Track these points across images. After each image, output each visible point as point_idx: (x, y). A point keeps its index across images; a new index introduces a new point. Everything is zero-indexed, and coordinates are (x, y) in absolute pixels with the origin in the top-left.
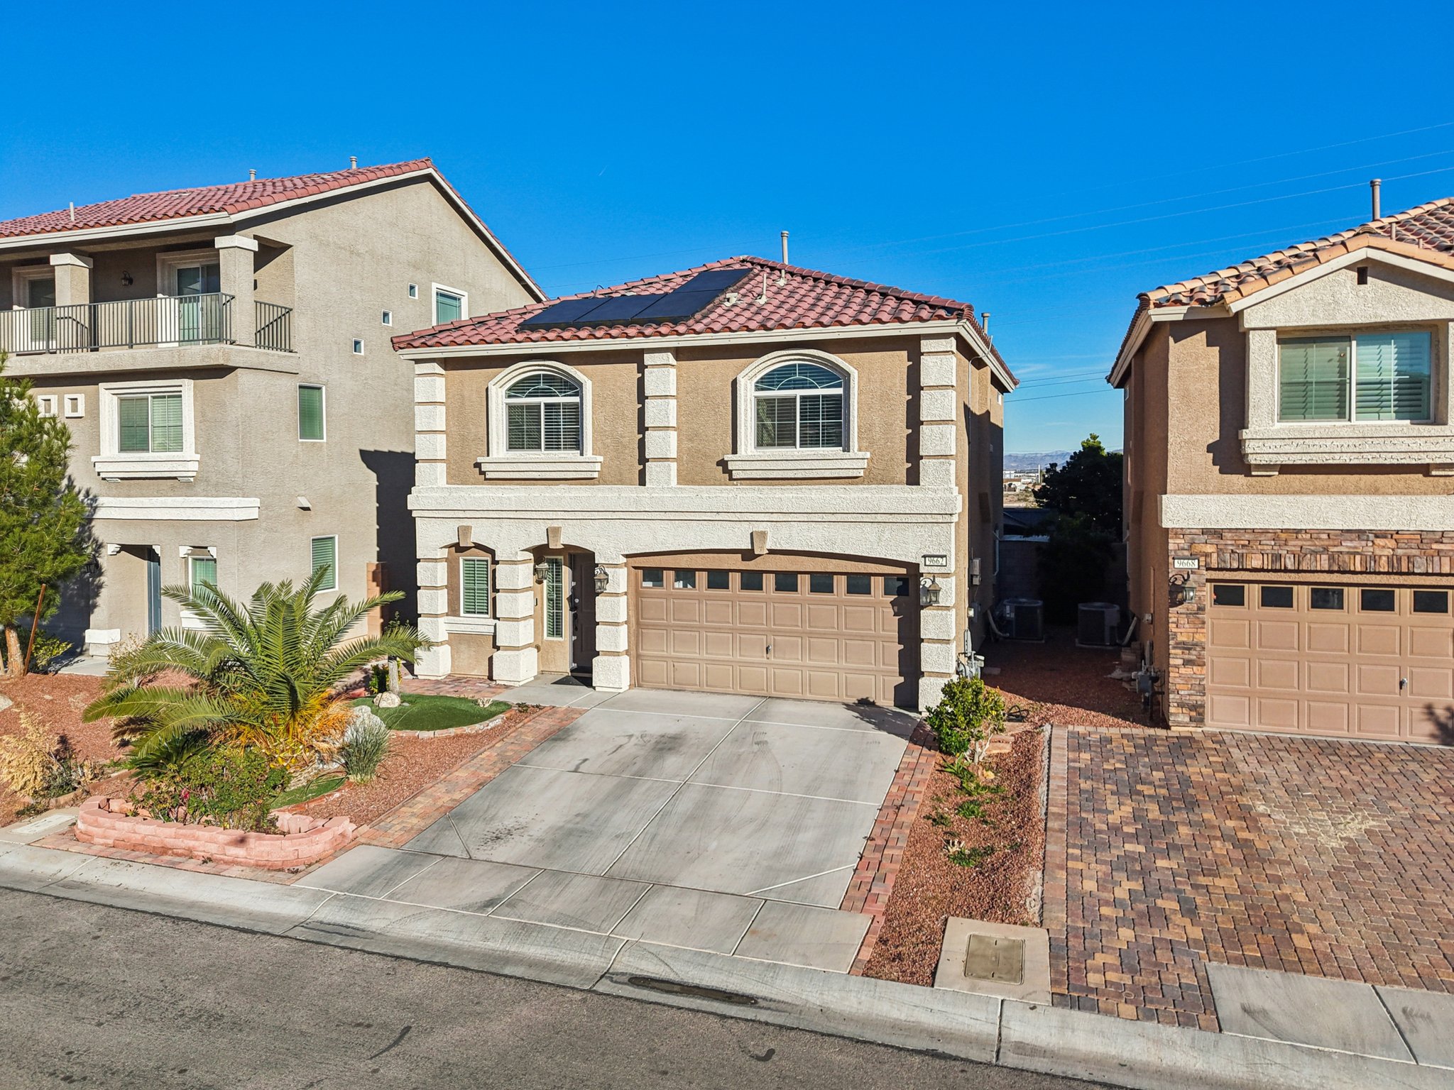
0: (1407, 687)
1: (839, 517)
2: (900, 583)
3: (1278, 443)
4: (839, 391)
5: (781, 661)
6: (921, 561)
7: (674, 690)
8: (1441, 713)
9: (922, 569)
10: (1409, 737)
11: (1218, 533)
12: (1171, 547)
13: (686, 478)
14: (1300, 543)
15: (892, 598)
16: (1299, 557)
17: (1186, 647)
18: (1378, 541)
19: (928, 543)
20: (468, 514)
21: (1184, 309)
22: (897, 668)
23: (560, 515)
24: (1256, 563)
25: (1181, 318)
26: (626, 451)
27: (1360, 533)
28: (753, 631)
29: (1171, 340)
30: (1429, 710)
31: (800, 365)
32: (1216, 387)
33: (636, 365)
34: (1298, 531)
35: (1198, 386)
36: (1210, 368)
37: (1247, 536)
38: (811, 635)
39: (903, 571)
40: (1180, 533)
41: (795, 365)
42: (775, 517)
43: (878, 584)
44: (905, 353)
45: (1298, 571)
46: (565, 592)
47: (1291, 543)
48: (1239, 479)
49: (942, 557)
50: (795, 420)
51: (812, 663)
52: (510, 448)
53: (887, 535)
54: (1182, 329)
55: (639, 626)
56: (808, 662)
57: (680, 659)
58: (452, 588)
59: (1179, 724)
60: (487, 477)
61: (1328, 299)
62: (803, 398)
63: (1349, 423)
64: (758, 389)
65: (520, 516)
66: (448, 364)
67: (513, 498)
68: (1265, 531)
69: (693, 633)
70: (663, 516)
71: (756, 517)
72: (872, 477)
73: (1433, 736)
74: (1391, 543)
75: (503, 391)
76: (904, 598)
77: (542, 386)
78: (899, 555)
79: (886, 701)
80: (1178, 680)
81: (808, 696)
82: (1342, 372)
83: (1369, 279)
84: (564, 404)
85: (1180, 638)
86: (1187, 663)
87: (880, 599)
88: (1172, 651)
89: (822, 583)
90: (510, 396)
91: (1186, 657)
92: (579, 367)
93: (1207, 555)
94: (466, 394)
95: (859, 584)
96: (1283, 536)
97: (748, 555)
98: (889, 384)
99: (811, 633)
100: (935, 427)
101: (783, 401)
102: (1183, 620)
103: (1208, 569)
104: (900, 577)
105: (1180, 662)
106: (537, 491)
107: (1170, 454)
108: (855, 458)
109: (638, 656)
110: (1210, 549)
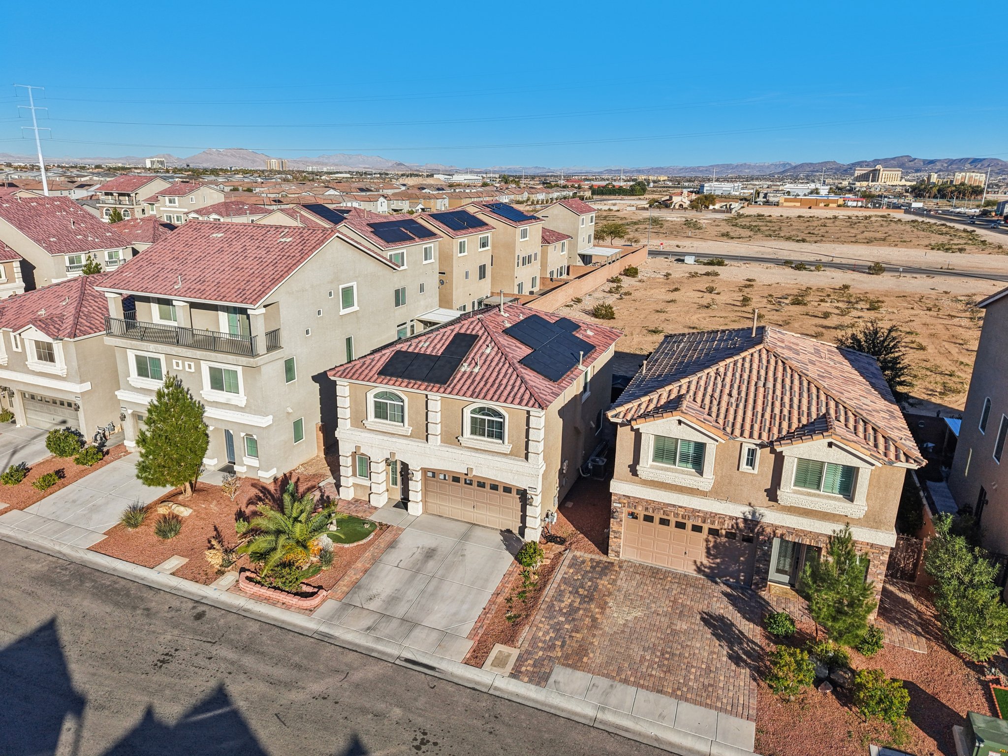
0: (687, 554)
1: (499, 469)
2: (521, 494)
4: (501, 420)
5: (479, 512)
6: (528, 488)
7: (440, 515)
8: (699, 564)
9: (528, 492)
10: (688, 571)
11: (629, 497)
12: (613, 498)
13: (443, 443)
14: (654, 505)
15: (518, 497)
16: (654, 509)
19: (530, 483)
20: (360, 442)
23: (395, 450)
24: (640, 508)
26: (421, 428)
27: (674, 506)
28: (468, 499)
30: (695, 562)
31: (487, 407)
34: (655, 500)
36: (630, 439)
37: (638, 500)
39: (521, 491)
40: (616, 495)
42: (476, 464)
43: (513, 492)
49: (535, 488)
50: (485, 427)
52: (375, 417)
53: (516, 478)
56: (488, 513)
57: (441, 505)
58: (354, 466)
59: (612, 557)
60: (367, 428)
61: (668, 427)
62: (489, 420)
63: (675, 467)
64: (471, 413)
65: (380, 447)
66: (350, 383)
67: (378, 439)
68: (643, 499)
69: (446, 497)
70: (434, 456)
71: (469, 463)
72: (512, 455)
73: (695, 570)
74: (684, 510)
75: (372, 396)
76: (522, 499)
77: (388, 396)
78: (520, 486)
79: (516, 531)
80: (612, 543)
81: (488, 525)
83: (682, 425)
84: (397, 405)
85: (614, 529)
87: (515, 497)
88: (611, 533)
89: (494, 488)
90: (375, 397)
91: (616, 535)
93: (624, 503)
94: (358, 393)
95: (507, 490)
96: (648, 502)
97: (467, 475)
98: (519, 421)
99: (490, 503)
100: (533, 443)
101: (481, 419)
102: (615, 523)
103: (625, 507)
105: (613, 537)
106: (386, 438)
107: (615, 467)
108: (506, 447)
109: (426, 501)
110: (625, 501)
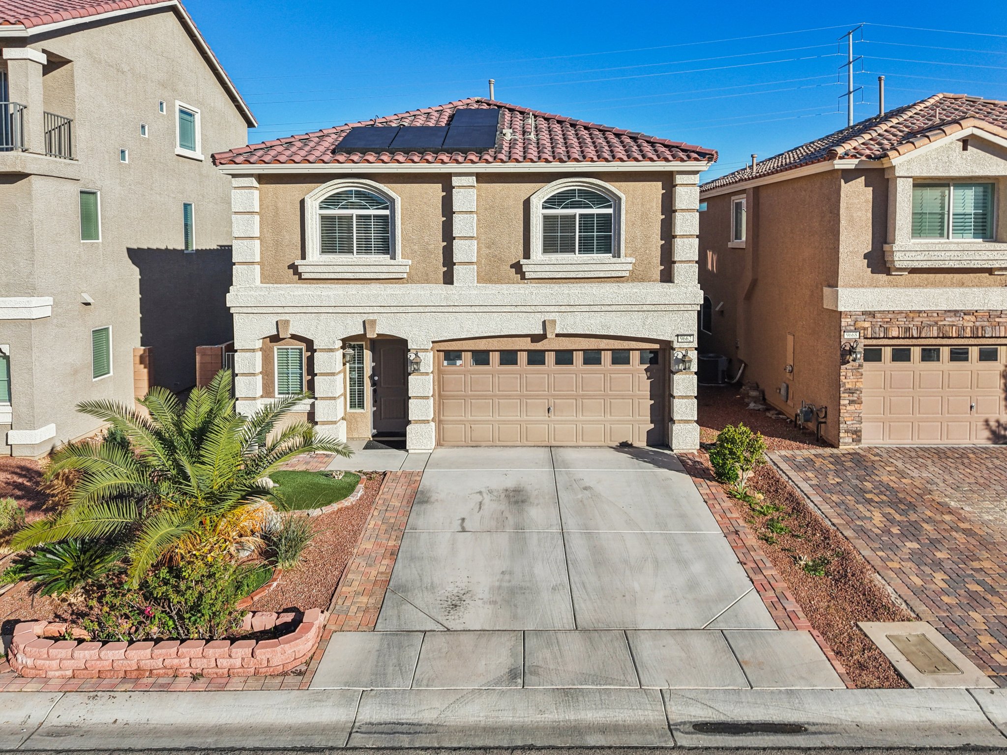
0: (974, 410)
1: (614, 308)
2: (652, 355)
3: (914, 254)
4: (610, 211)
5: (559, 418)
6: (675, 339)
7: (472, 447)
8: (993, 424)
9: (676, 345)
10: (975, 441)
11: (872, 314)
12: (843, 324)
13: (485, 278)
14: (921, 319)
15: (646, 366)
16: (920, 329)
17: (851, 392)
18: (966, 317)
19: (680, 325)
20: (287, 310)
21: (856, 161)
22: (649, 418)
23: (376, 310)
24: (895, 333)
25: (853, 167)
26: (433, 256)
27: (956, 312)
28: (537, 397)
29: (842, 181)
30: (987, 422)
31: (579, 190)
32: (870, 215)
33: (441, 185)
34: (920, 312)
35: (859, 214)
36: (867, 201)
37: (890, 316)
38: (583, 397)
39: (657, 346)
40: (850, 314)
41: (575, 190)
42: (563, 309)
43: (635, 357)
44: (660, 184)
45: (920, 338)
46: (367, 371)
47: (916, 319)
48: (883, 277)
49: (690, 335)
50: (575, 232)
51: (584, 418)
52: (322, 252)
53: (649, 321)
54: (849, 175)
55: (441, 397)
56: (581, 418)
57: (476, 422)
58: (267, 373)
59: (845, 444)
60: (303, 277)
61: (945, 159)
62: (581, 215)
63: (947, 240)
64: (544, 208)
65: (340, 311)
66: (262, 179)
67: (332, 297)
68: (901, 312)
69: (487, 401)
70: (469, 309)
71: (548, 309)
72: (635, 277)
73: (989, 439)
74: (973, 318)
75: (317, 204)
76: (655, 366)
77: (353, 200)
78: (659, 335)
79: (641, 442)
80: (846, 415)
81: (581, 443)
82: (943, 208)
83: (969, 147)
84: (375, 216)
85: (848, 386)
86: (851, 402)
87: (637, 369)
88: (842, 395)
89: (592, 358)
90: (321, 208)
91: (851, 398)
92: (389, 185)
93: (865, 329)
94: (280, 205)
95: (620, 357)
96: (911, 315)
97: (535, 338)
98: (648, 206)
99: (583, 395)
100: (685, 240)
101: (564, 217)
102: (849, 374)
103: (865, 338)
104: (652, 351)
105: (847, 402)
106: (353, 289)
107: (841, 260)
108: (624, 264)
109: (440, 421)
110: (867, 325)
